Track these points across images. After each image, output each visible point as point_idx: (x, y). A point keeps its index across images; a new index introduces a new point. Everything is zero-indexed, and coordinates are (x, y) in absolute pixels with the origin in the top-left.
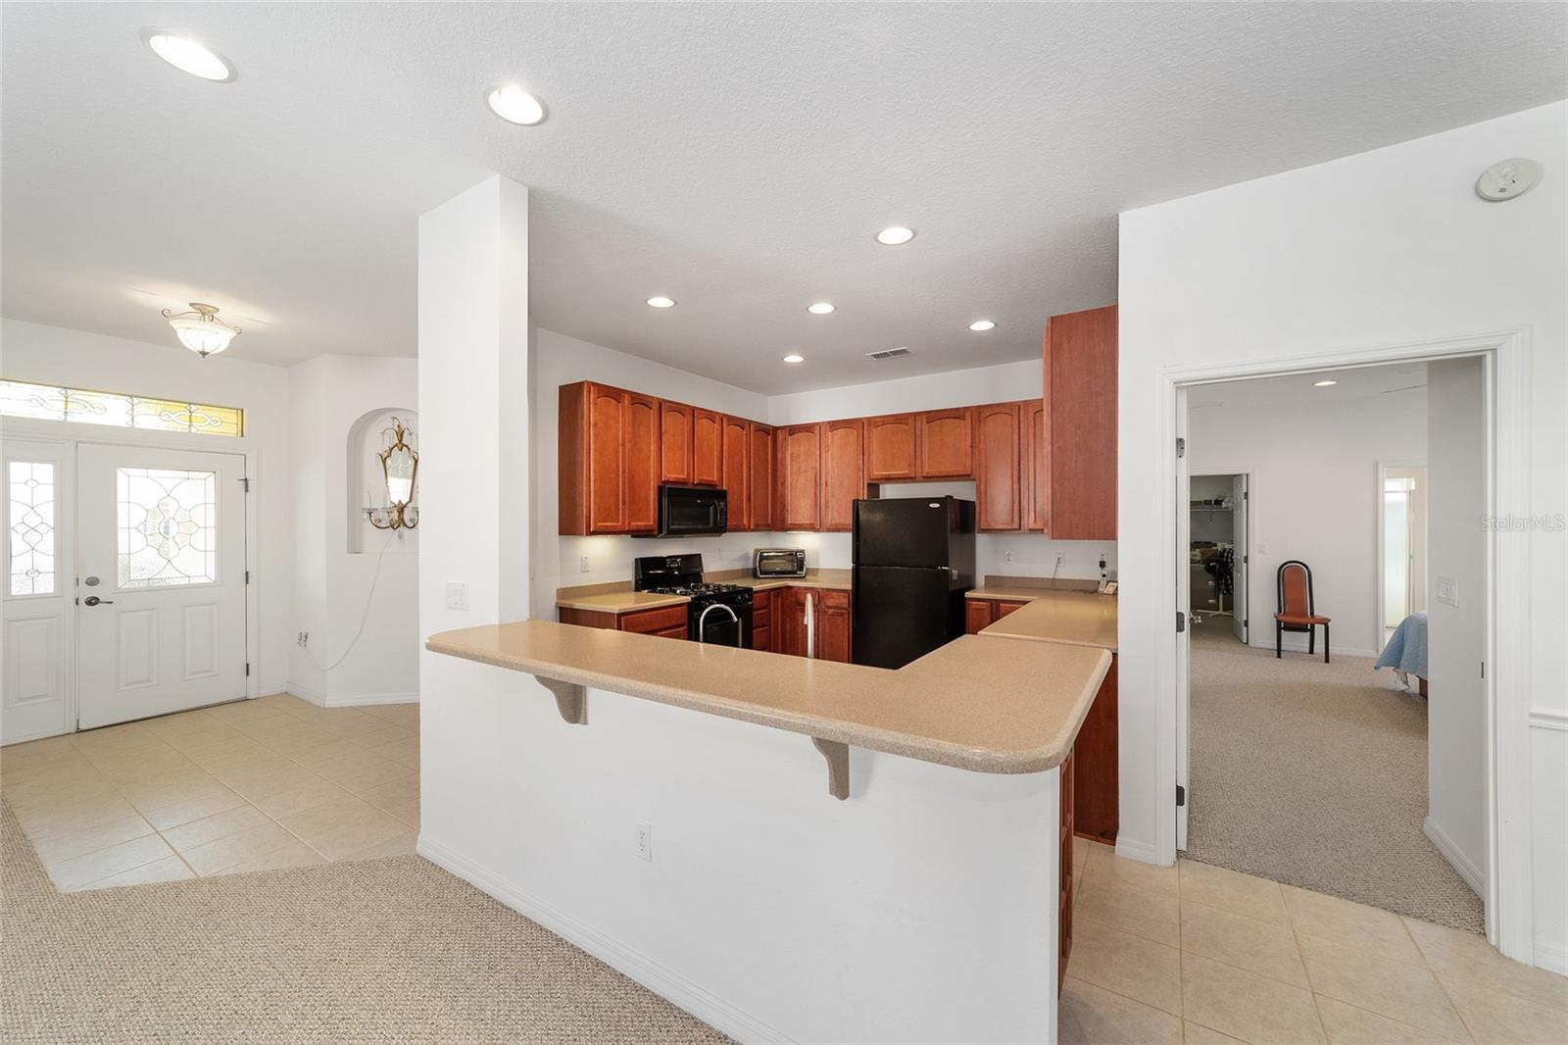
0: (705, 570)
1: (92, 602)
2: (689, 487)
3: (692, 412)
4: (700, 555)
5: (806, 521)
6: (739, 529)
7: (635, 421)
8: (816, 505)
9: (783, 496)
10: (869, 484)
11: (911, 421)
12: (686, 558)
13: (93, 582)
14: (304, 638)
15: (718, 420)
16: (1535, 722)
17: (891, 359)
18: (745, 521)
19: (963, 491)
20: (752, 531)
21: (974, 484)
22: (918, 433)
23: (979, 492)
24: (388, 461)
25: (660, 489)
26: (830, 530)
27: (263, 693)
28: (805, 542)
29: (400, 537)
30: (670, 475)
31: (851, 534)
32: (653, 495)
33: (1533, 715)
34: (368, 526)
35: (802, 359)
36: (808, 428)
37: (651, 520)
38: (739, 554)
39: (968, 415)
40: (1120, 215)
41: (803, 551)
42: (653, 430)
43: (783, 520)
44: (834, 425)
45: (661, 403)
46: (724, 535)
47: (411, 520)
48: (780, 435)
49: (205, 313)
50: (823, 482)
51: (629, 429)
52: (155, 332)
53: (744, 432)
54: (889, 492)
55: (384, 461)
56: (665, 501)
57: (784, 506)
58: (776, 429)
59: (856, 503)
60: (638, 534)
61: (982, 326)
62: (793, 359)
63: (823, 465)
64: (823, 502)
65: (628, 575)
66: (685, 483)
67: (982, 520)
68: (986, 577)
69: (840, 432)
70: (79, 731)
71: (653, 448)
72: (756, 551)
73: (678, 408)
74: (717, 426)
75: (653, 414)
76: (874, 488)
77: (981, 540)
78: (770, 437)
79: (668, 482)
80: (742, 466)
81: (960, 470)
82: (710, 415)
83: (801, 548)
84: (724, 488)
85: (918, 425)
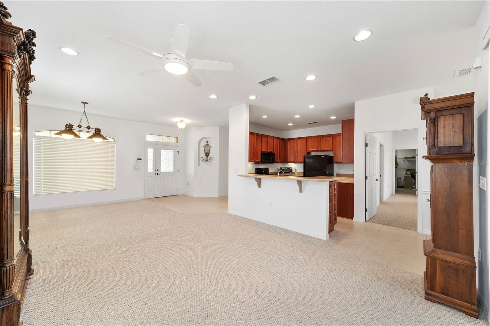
0: (269, 172)
1: (158, 174)
2: (267, 153)
3: (268, 136)
4: (268, 168)
5: (293, 161)
6: (277, 162)
7: (257, 139)
8: (295, 157)
9: (287, 155)
10: (308, 152)
11: (318, 137)
12: (266, 168)
13: (158, 170)
14: (188, 183)
15: (273, 138)
16: (423, 192)
17: (313, 124)
18: (278, 161)
19: (330, 154)
20: (280, 163)
21: (333, 152)
22: (320, 140)
23: (334, 154)
24: (205, 148)
25: (261, 153)
26: (298, 163)
27: (180, 194)
28: (292, 165)
29: (207, 163)
30: (263, 150)
31: (303, 164)
32: (260, 154)
33: (423, 191)
34: (201, 160)
35: (292, 124)
36: (293, 139)
37: (259, 160)
38: (277, 168)
39: (332, 136)
40: (355, 102)
41: (292, 168)
42: (260, 141)
43: (287, 161)
44: (299, 138)
45: (262, 135)
46: (274, 164)
47: (209, 160)
48: (286, 141)
49: (181, 121)
50: (297, 151)
51: (256, 141)
52: (174, 126)
53: (278, 140)
54: (313, 154)
55: (204, 148)
56: (262, 156)
57: (287, 157)
58: (285, 139)
59: (304, 156)
60: (256, 163)
61: (333, 118)
62: (290, 124)
63: (297, 148)
64: (297, 156)
65: (254, 172)
66: (266, 152)
67: (335, 160)
68: (336, 174)
69: (301, 140)
70: (156, 197)
71: (260, 144)
72: (280, 168)
73: (265, 136)
74: (273, 139)
75: (260, 137)
76: (309, 153)
77: (335, 165)
78: (285, 141)
79: (263, 152)
80: (278, 148)
81: (330, 149)
82: (271, 137)
83: (291, 167)
84: (274, 153)
85: (320, 138)
